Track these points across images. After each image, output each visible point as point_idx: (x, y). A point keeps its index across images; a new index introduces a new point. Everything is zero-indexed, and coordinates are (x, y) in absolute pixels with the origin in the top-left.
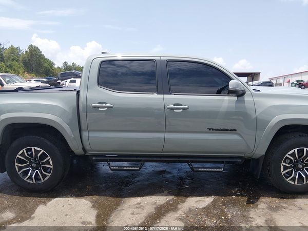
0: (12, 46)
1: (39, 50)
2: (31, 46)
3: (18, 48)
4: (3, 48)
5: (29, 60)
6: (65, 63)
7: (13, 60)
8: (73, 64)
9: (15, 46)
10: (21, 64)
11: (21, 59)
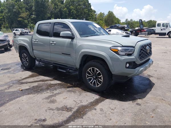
0: (101, 13)
1: (113, 13)
2: (109, 11)
3: (103, 14)
4: (97, 14)
5: (108, 19)
6: (126, 19)
7: (100, 20)
8: (131, 20)
9: (102, 13)
10: (104, 22)
11: (104, 19)
